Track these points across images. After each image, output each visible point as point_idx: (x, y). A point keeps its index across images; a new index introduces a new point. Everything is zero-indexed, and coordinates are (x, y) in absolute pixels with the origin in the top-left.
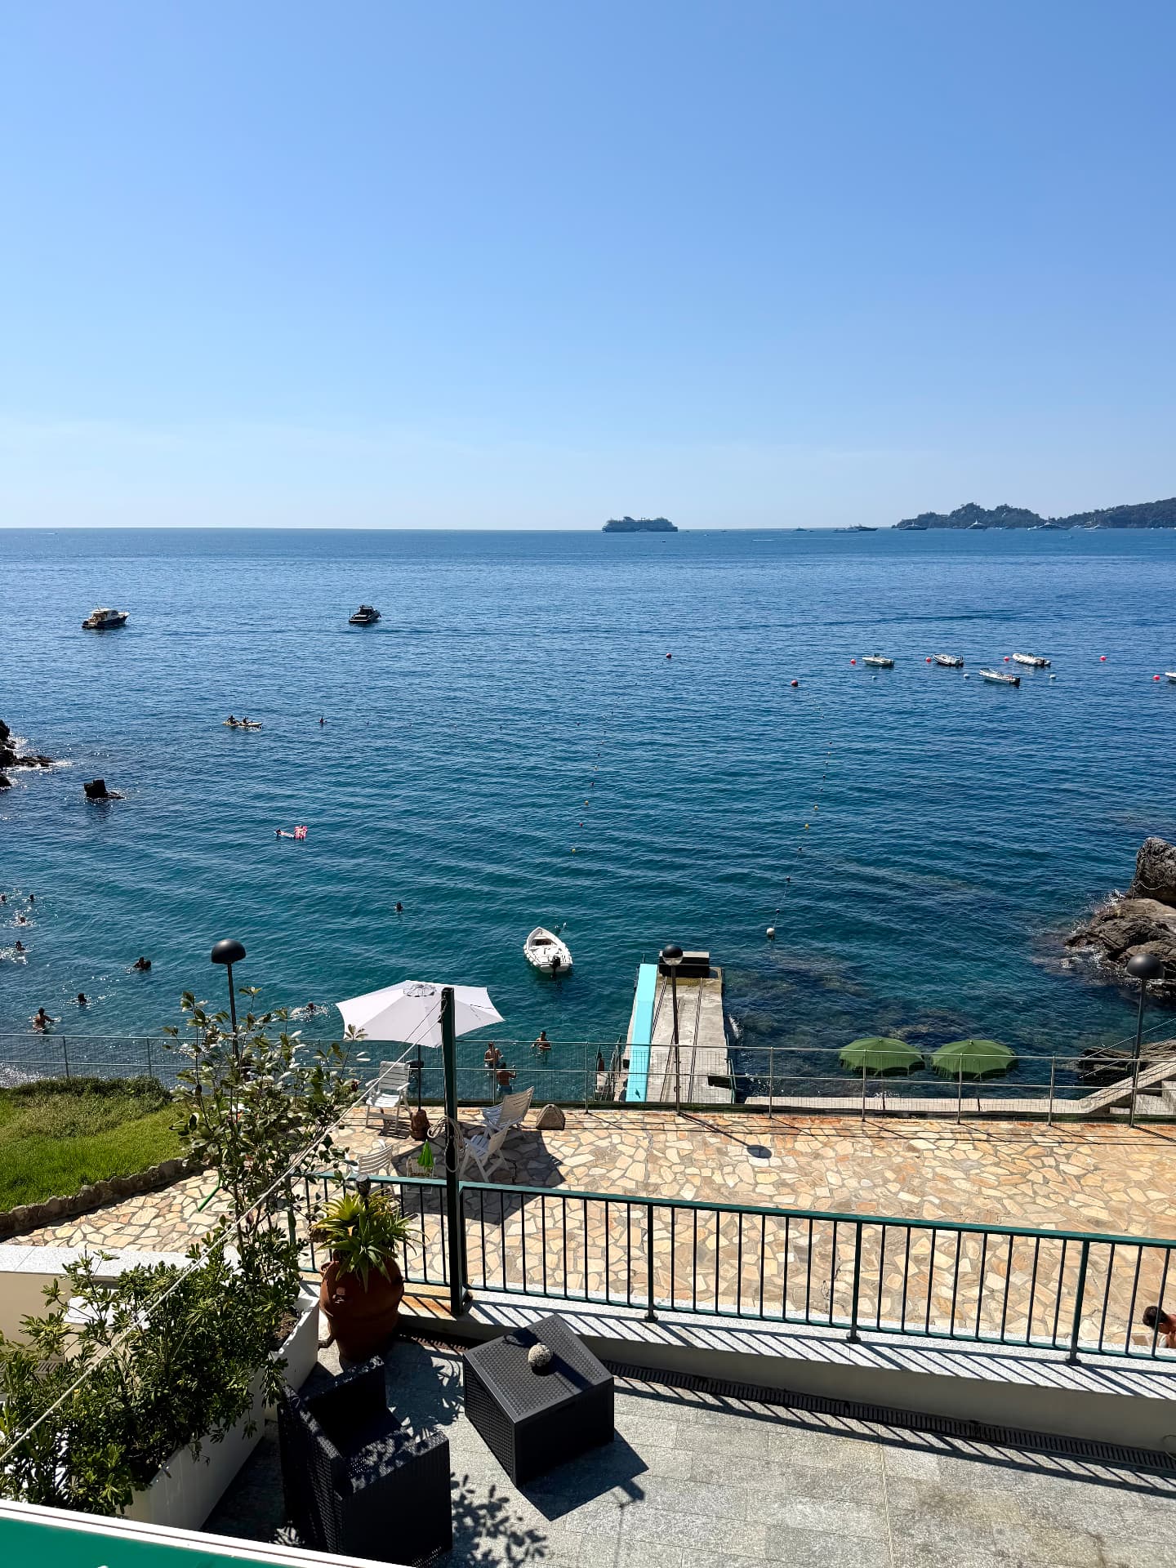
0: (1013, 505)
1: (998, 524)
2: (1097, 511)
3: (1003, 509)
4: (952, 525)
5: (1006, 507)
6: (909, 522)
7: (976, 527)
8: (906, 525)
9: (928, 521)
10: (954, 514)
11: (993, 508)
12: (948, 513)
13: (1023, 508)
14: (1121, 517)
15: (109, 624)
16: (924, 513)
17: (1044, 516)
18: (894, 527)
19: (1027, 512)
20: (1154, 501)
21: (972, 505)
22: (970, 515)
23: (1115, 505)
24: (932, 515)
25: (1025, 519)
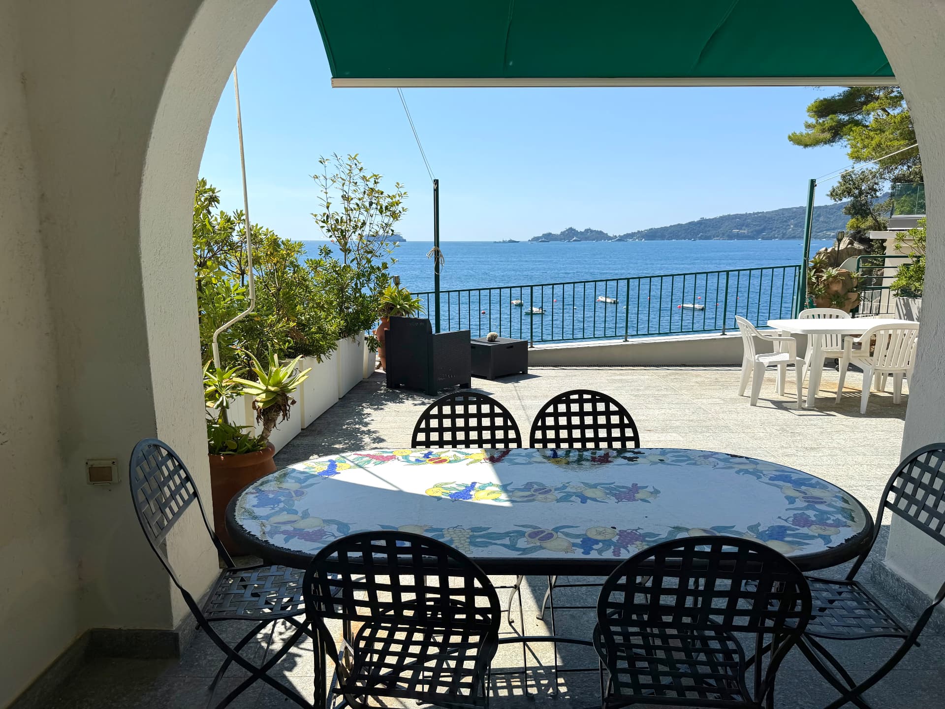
0: (594, 228)
1: (586, 239)
2: (639, 232)
3: (587, 231)
4: (561, 240)
5: (590, 229)
7: (574, 241)
9: (548, 237)
10: (563, 233)
11: (583, 230)
12: (559, 233)
13: (599, 230)
14: (653, 235)
16: (546, 233)
17: (611, 234)
18: (529, 240)
19: (601, 232)
21: (571, 229)
22: (570, 234)
23: (648, 228)
24: (550, 234)
25: (600, 236)
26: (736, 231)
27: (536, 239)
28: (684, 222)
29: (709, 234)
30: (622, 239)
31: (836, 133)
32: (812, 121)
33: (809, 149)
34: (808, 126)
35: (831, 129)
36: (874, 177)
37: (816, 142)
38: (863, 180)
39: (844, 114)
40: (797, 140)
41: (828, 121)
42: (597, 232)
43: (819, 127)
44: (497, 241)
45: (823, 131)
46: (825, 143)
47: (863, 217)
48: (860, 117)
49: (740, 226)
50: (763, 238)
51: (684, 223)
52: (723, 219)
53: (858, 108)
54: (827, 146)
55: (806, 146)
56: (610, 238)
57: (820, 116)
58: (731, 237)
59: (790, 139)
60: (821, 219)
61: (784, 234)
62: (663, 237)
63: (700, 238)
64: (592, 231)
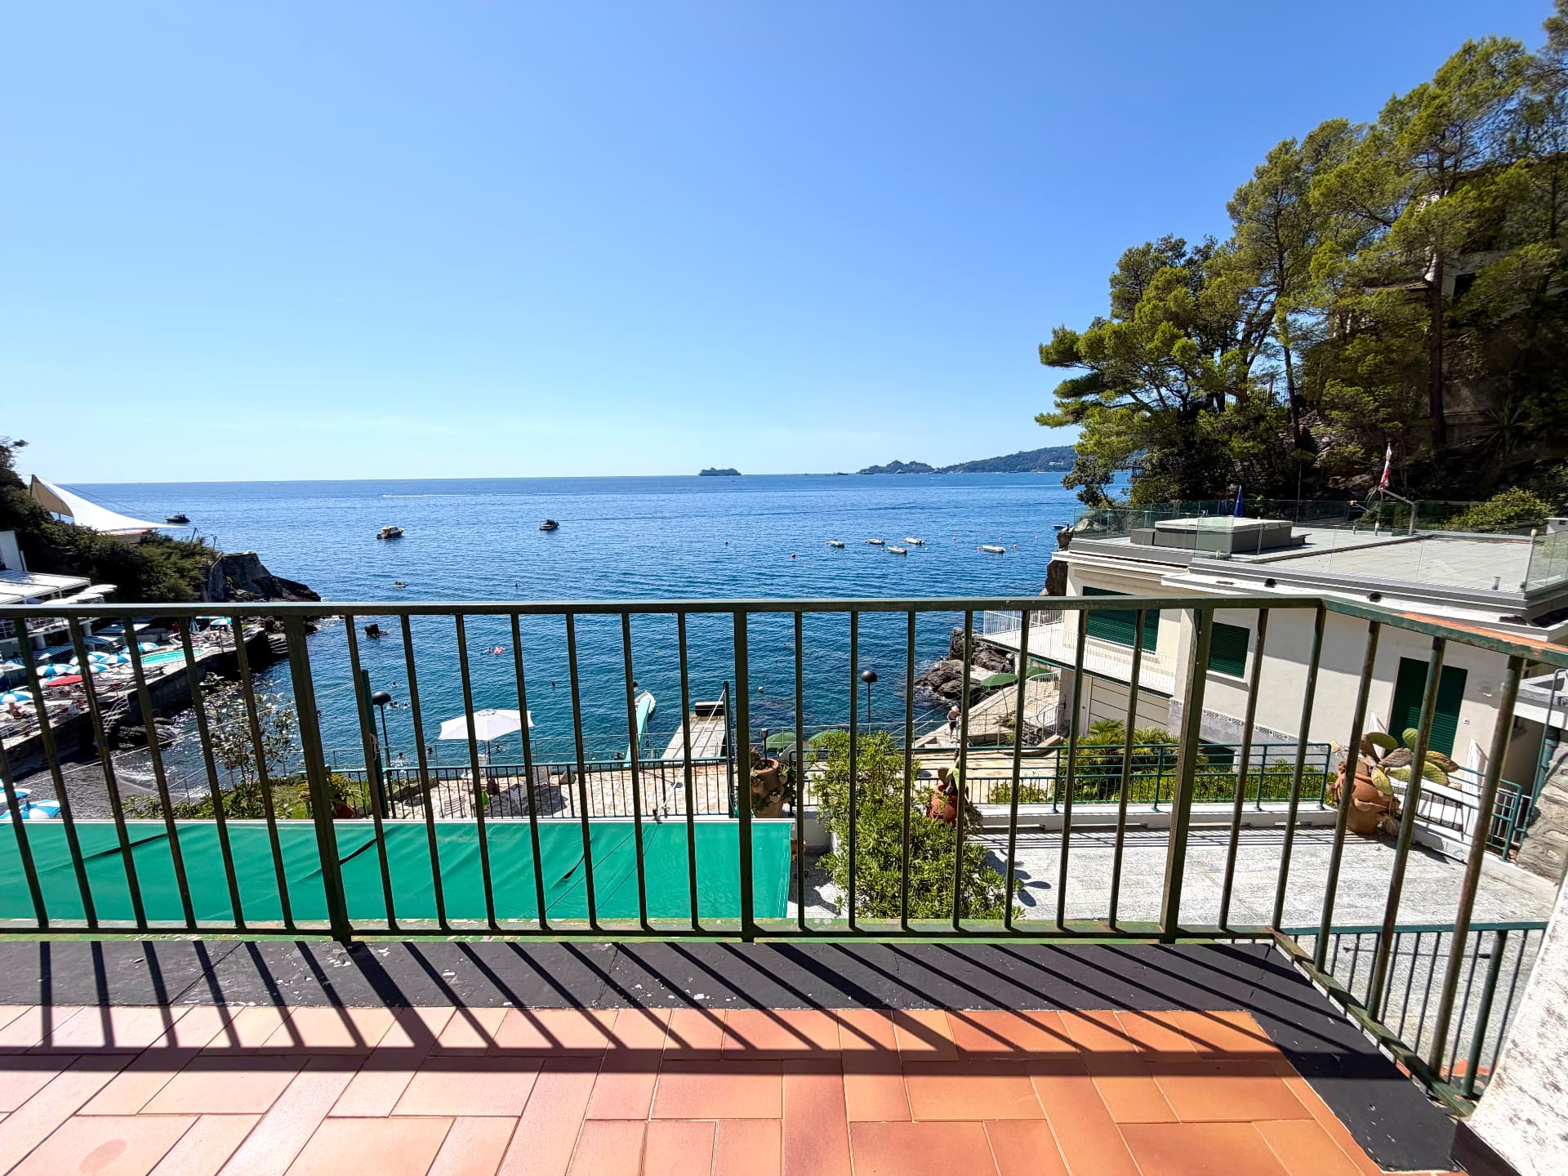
0: (918, 461)
1: (911, 471)
2: (961, 465)
4: (887, 472)
5: (915, 462)
6: (865, 470)
7: (900, 473)
8: (863, 472)
9: (875, 470)
10: (889, 466)
11: (908, 463)
12: (885, 465)
14: (973, 467)
15: (393, 536)
16: (873, 465)
17: (935, 465)
19: (926, 464)
20: (988, 458)
22: (896, 466)
23: (969, 461)
24: (876, 466)
25: (925, 468)
26: (1052, 463)
29: (1029, 466)
32: (1058, 400)
41: (1073, 402)
42: (922, 464)
43: (1065, 407)
44: (828, 473)
49: (1056, 457)
51: (1003, 456)
52: (1040, 452)
57: (1066, 397)
58: (1049, 469)
59: (1037, 420)
62: (983, 470)
63: (1019, 471)
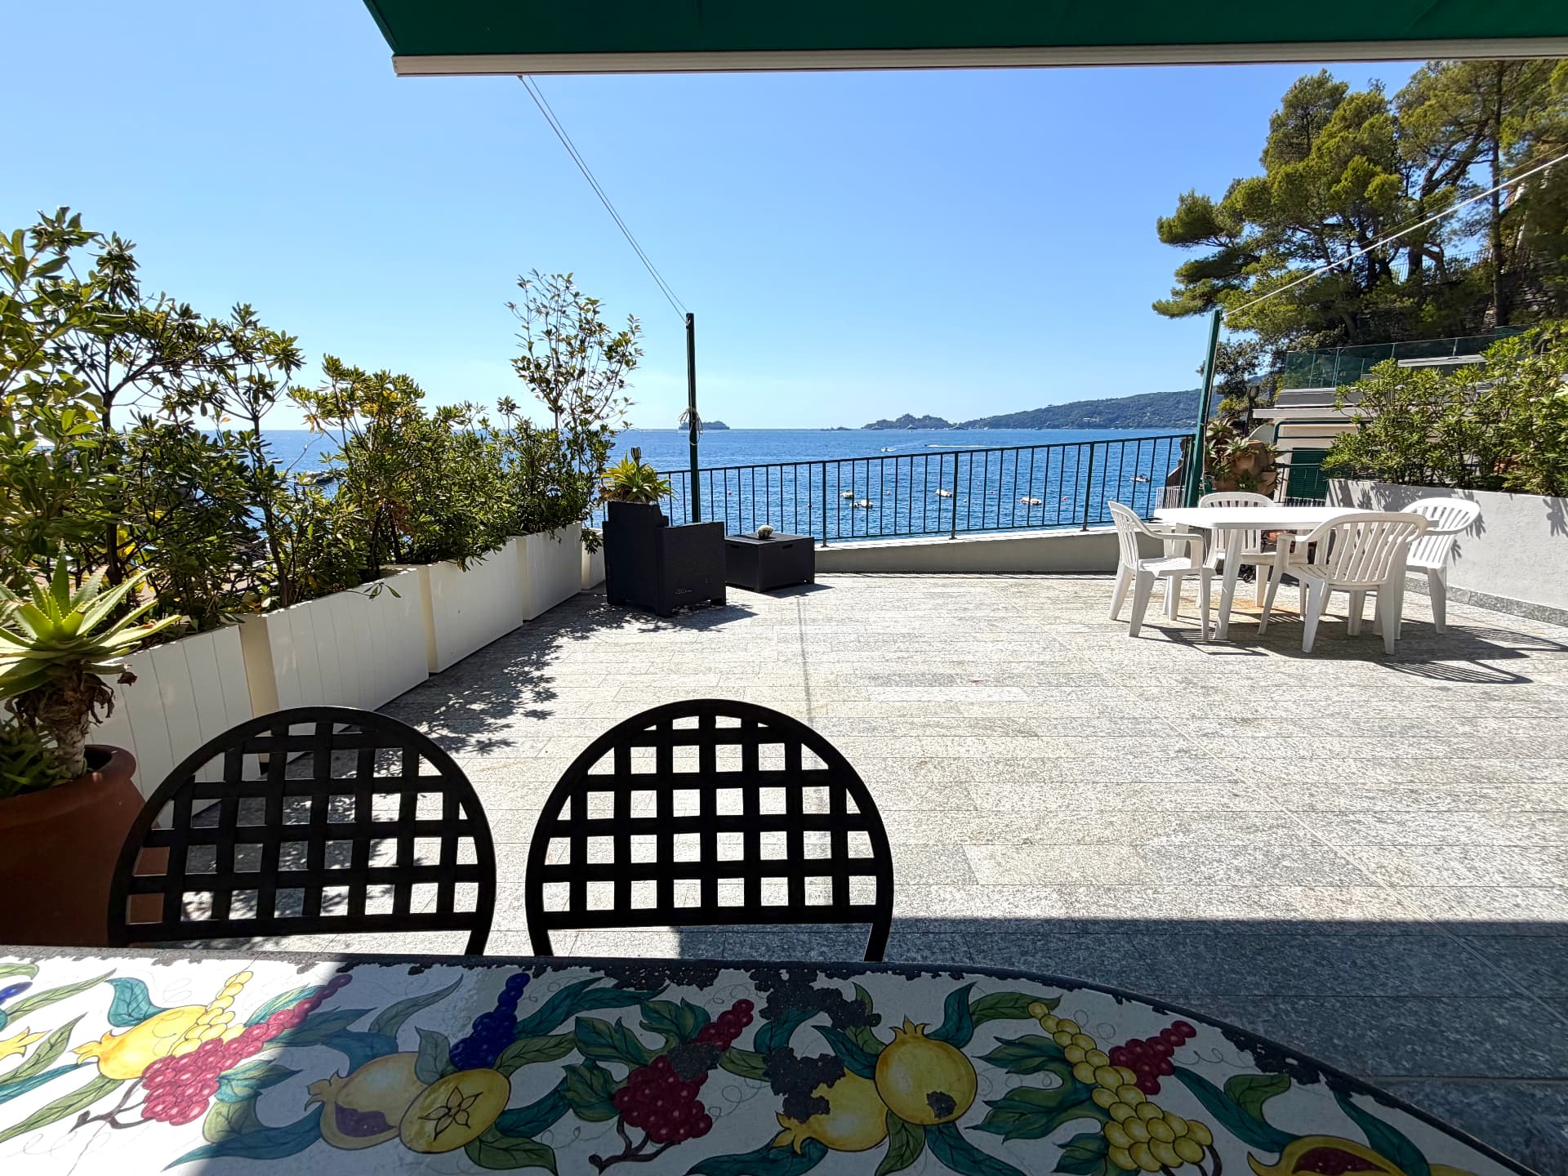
0: (933, 415)
1: (925, 427)
2: (981, 419)
3: (925, 417)
4: (897, 427)
5: (928, 416)
6: (872, 425)
9: (883, 424)
10: (898, 420)
11: (921, 417)
12: (894, 420)
13: (938, 417)
14: (997, 422)
16: (880, 420)
17: (951, 422)
19: (940, 419)
20: (1013, 412)
21: (908, 416)
22: (907, 421)
23: (991, 416)
24: (885, 421)
25: (939, 423)
26: (1086, 419)
27: (869, 426)
28: (1030, 409)
29: (1056, 423)
30: (962, 427)
31: (1209, 300)
32: (1181, 287)
33: (1177, 319)
34: (1176, 293)
35: (1202, 295)
36: (1253, 349)
37: (1185, 312)
38: (1240, 354)
39: (1218, 278)
40: (1162, 309)
41: (1201, 287)
42: (936, 419)
43: (1189, 293)
45: (1194, 298)
46: (1195, 313)
47: (1238, 397)
48: (1237, 282)
49: (1091, 415)
50: (1117, 428)
52: (1072, 406)
53: (1237, 271)
54: (1197, 316)
55: (1173, 316)
56: (949, 426)
57: (1190, 282)
58: (1081, 426)
59: (1155, 307)
60: (1181, 406)
61: (1140, 423)
62: (1007, 426)
63: (1048, 427)
64: (931, 418)
